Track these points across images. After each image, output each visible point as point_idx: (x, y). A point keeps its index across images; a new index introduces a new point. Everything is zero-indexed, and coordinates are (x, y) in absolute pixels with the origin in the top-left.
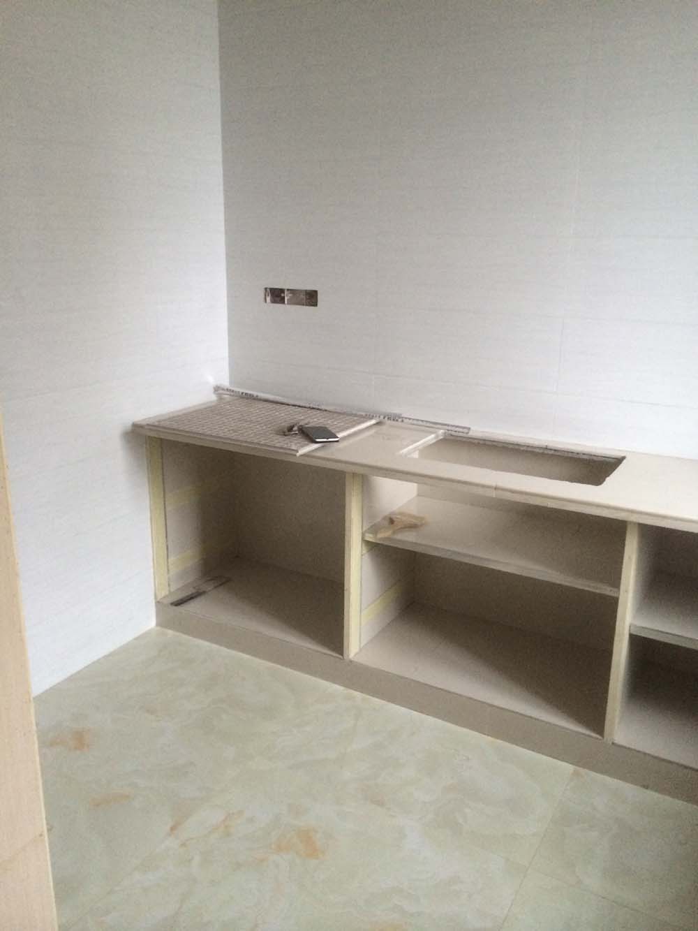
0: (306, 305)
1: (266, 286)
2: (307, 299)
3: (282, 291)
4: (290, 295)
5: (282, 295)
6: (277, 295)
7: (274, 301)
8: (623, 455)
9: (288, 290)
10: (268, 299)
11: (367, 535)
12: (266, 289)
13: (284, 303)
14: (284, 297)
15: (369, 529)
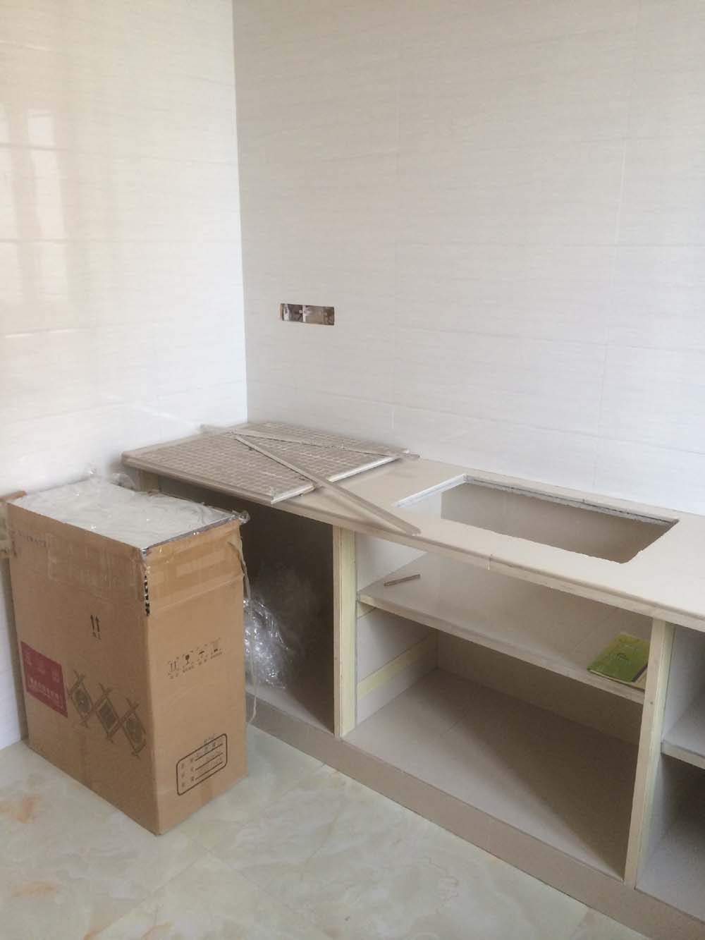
0: (326, 324)
1: (283, 302)
2: (325, 316)
3: (301, 307)
4: (308, 312)
5: (300, 311)
6: (295, 312)
7: (292, 319)
8: (676, 518)
9: (307, 306)
10: (287, 316)
11: (362, 596)
12: (283, 305)
13: (302, 321)
14: (302, 314)
15: (364, 589)
